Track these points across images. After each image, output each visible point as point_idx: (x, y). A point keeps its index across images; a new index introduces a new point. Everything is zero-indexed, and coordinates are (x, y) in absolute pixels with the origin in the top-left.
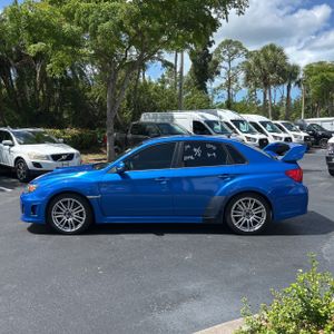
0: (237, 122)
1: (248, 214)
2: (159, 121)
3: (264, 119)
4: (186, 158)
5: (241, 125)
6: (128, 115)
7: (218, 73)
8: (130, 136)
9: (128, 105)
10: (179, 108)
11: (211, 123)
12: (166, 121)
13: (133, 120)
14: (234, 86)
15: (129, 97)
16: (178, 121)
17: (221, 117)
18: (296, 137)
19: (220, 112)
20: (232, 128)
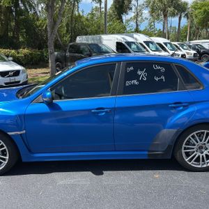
0: (147, 43)
1: (201, 148)
2: (90, 42)
3: (166, 41)
4: (128, 83)
5: (150, 45)
6: (67, 38)
7: (131, 9)
8: (68, 54)
9: (67, 31)
10: (104, 32)
11: (129, 44)
12: (96, 42)
13: (71, 41)
14: (139, 19)
15: (67, 25)
16: (104, 42)
17: (136, 39)
18: (188, 53)
19: (136, 35)
20: (145, 48)
